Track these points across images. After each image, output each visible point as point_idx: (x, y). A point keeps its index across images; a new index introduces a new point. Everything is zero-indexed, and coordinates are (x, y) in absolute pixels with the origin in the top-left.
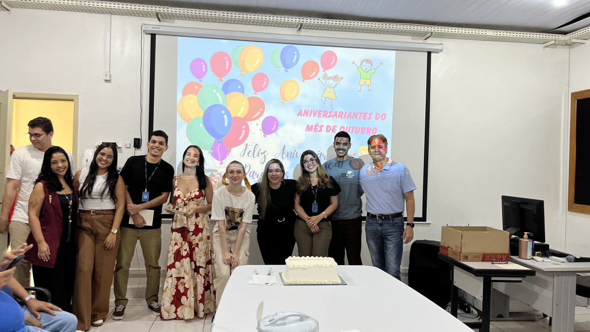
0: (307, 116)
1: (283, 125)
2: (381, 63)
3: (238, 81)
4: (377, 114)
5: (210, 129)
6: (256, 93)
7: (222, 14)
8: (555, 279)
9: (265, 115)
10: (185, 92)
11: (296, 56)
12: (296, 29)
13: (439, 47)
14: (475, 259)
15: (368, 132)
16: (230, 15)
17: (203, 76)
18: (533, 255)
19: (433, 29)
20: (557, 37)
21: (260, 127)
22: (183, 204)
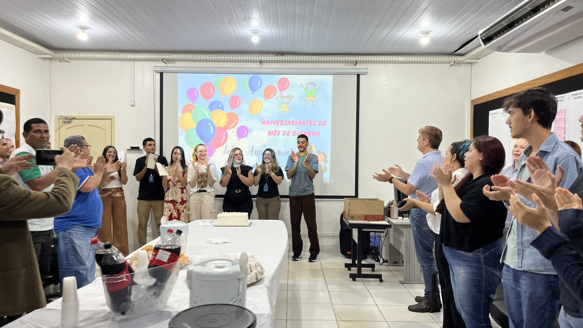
0: (268, 124)
1: (251, 131)
2: (322, 85)
3: (220, 102)
4: (319, 122)
5: (201, 136)
6: (232, 110)
7: (205, 57)
8: (405, 230)
9: (239, 125)
10: (184, 111)
11: (259, 82)
12: (259, 63)
13: (365, 71)
14: (359, 219)
15: (313, 135)
16: (210, 57)
17: (195, 100)
18: (399, 216)
19: (357, 58)
20: (456, 59)
21: (235, 133)
22: (172, 185)
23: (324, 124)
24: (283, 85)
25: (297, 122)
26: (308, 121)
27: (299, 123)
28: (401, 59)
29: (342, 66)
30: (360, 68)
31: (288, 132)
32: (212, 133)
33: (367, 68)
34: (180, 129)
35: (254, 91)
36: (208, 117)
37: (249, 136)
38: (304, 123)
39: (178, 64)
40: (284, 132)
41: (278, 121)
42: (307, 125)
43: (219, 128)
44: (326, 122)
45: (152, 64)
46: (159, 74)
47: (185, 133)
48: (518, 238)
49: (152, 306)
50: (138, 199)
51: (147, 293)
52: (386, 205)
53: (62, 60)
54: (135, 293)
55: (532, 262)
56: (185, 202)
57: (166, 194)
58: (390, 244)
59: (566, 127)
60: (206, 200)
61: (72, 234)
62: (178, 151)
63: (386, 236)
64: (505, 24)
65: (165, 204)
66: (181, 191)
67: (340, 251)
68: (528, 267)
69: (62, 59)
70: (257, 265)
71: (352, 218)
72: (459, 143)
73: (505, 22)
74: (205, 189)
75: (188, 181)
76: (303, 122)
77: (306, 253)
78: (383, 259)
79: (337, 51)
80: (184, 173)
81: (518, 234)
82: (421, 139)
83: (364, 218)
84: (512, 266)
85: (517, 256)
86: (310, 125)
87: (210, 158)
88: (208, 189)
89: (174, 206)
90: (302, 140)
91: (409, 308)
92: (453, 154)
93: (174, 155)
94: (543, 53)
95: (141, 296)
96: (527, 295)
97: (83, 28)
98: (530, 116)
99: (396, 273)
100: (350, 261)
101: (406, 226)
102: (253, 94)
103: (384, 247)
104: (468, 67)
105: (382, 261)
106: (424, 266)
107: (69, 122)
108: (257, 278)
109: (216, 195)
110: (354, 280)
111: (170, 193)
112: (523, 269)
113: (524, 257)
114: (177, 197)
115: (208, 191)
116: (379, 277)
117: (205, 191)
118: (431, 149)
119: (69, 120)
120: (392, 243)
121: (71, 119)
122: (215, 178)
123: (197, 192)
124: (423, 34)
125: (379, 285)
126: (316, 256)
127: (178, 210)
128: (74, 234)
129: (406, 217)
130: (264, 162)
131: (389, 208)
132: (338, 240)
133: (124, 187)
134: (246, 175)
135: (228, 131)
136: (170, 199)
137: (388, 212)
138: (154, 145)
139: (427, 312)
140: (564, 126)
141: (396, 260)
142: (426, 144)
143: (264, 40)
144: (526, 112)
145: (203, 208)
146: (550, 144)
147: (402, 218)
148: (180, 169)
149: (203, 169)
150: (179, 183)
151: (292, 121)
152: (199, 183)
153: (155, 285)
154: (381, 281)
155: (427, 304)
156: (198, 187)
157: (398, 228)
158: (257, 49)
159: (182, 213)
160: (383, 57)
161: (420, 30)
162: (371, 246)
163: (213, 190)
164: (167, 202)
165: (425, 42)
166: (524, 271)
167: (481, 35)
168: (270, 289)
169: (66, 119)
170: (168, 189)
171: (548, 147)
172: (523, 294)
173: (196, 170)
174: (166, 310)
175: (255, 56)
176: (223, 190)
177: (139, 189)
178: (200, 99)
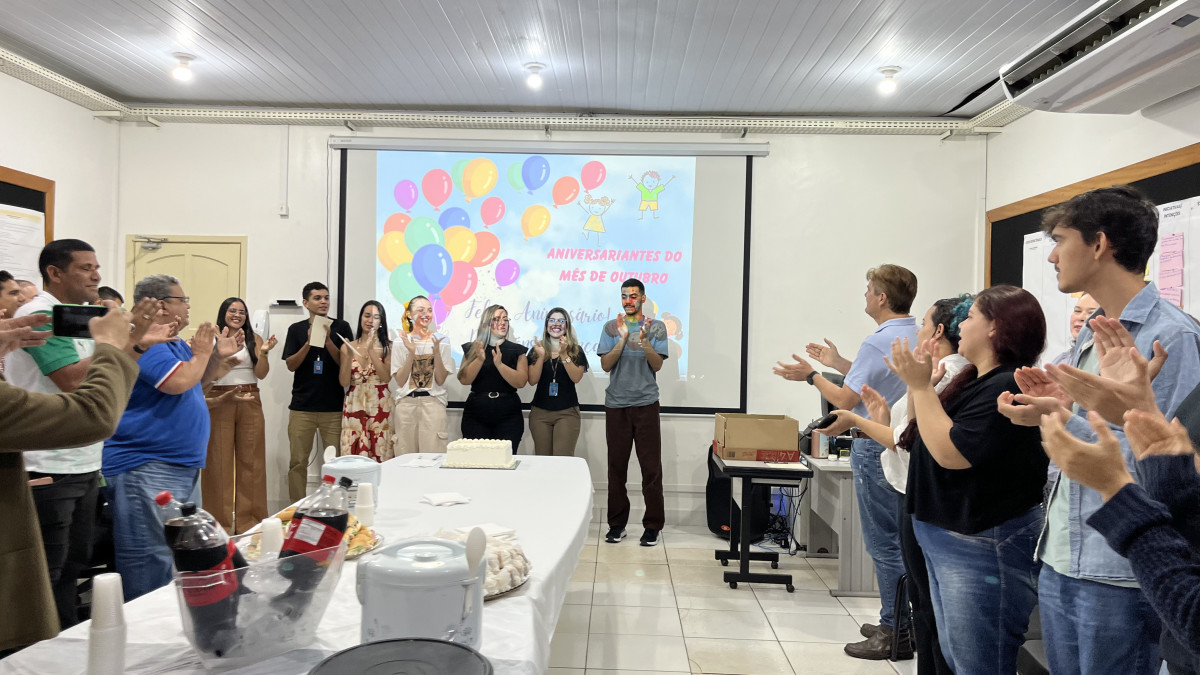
0: (561, 257)
1: (526, 271)
3: (459, 209)
4: (667, 253)
5: (422, 280)
6: (486, 227)
7: (432, 118)
8: (841, 483)
9: (501, 257)
10: (388, 228)
11: (544, 171)
12: (544, 132)
13: (763, 149)
14: (746, 457)
15: (654, 280)
16: (444, 118)
17: (412, 204)
18: (830, 453)
19: (747, 122)
20: (954, 125)
21: (493, 274)
22: (361, 380)
23: (678, 257)
24: (593, 176)
25: (620, 252)
26: (643, 252)
27: (626, 256)
28: (839, 124)
29: (716, 137)
30: (752, 142)
31: (602, 273)
32: (444, 273)
33: (768, 143)
34: (379, 265)
35: (535, 189)
36: (437, 241)
37: (522, 281)
38: (634, 255)
39: (378, 132)
40: (593, 273)
41: (581, 250)
42: (641, 259)
43: (460, 264)
44: (680, 254)
45: (326, 131)
46: (339, 151)
47: (388, 274)
48: (1072, 509)
49: (282, 639)
50: (290, 407)
51: (272, 610)
52: (802, 428)
53: (143, 122)
54: (245, 610)
55: (1102, 561)
56: (386, 415)
57: (347, 399)
58: (812, 511)
59: (1185, 270)
60: (428, 413)
61: (143, 479)
62: (375, 310)
63: (803, 493)
64: (1054, 52)
65: (345, 420)
66: (378, 393)
67: (707, 524)
68: (1091, 571)
69: (144, 119)
70: (514, 553)
71: (732, 455)
72: (951, 301)
73: (1056, 49)
74: (426, 389)
75: (392, 373)
76: (633, 253)
77: (635, 527)
78: (797, 544)
79: (705, 108)
80: (385, 356)
81: (1072, 500)
82: (872, 292)
83: (755, 456)
84: (1058, 569)
85: (1069, 547)
86: (648, 260)
87: (441, 325)
88: (432, 390)
89: (364, 423)
90: (631, 290)
91: (846, 649)
92: (936, 325)
93: (364, 319)
94: (1137, 114)
95: (257, 617)
96: (1090, 633)
97: (185, 57)
98: (1098, 247)
99: (822, 573)
100: (725, 546)
101: (845, 475)
102: (531, 193)
103: (798, 518)
104: (980, 143)
105: (793, 546)
106: (880, 562)
107: (154, 249)
108: (513, 582)
109: (449, 403)
110: (734, 586)
111: (355, 399)
112: (1080, 576)
113: (1084, 548)
114: (370, 405)
115: (432, 394)
116: (786, 580)
117: (426, 394)
118: (893, 314)
119: (154, 245)
120: (815, 511)
121: (158, 243)
122: (448, 368)
123: (410, 395)
124: (883, 72)
125: (787, 599)
126: (657, 534)
127: (372, 433)
128: (148, 480)
129: (844, 455)
130: (547, 335)
131: (810, 435)
132: (703, 501)
133: (261, 384)
134: (512, 363)
135: (477, 269)
136: (356, 408)
137: (807, 445)
138: (327, 298)
139: (886, 659)
140: (1180, 268)
141: (823, 545)
142: (881, 303)
143: (552, 83)
144: (1089, 238)
145: (422, 429)
146: (1143, 307)
147: (835, 456)
148: (378, 348)
149: (425, 347)
150: (374, 377)
151: (610, 251)
152: (415, 376)
153: (290, 594)
154: (791, 589)
155: (884, 641)
156: (411, 384)
157: (829, 478)
158: (539, 103)
159: (380, 439)
160: (802, 120)
161: (878, 65)
162: (772, 515)
163: (443, 391)
164: (349, 415)
165: (887, 89)
166: (1084, 581)
167: (1004, 75)
168: (540, 607)
169: (149, 241)
170: (352, 388)
171: (1138, 313)
172: (1081, 630)
173: (409, 349)
174: (314, 647)
175: (536, 115)
176: (463, 392)
177: (292, 388)
178: (422, 204)
